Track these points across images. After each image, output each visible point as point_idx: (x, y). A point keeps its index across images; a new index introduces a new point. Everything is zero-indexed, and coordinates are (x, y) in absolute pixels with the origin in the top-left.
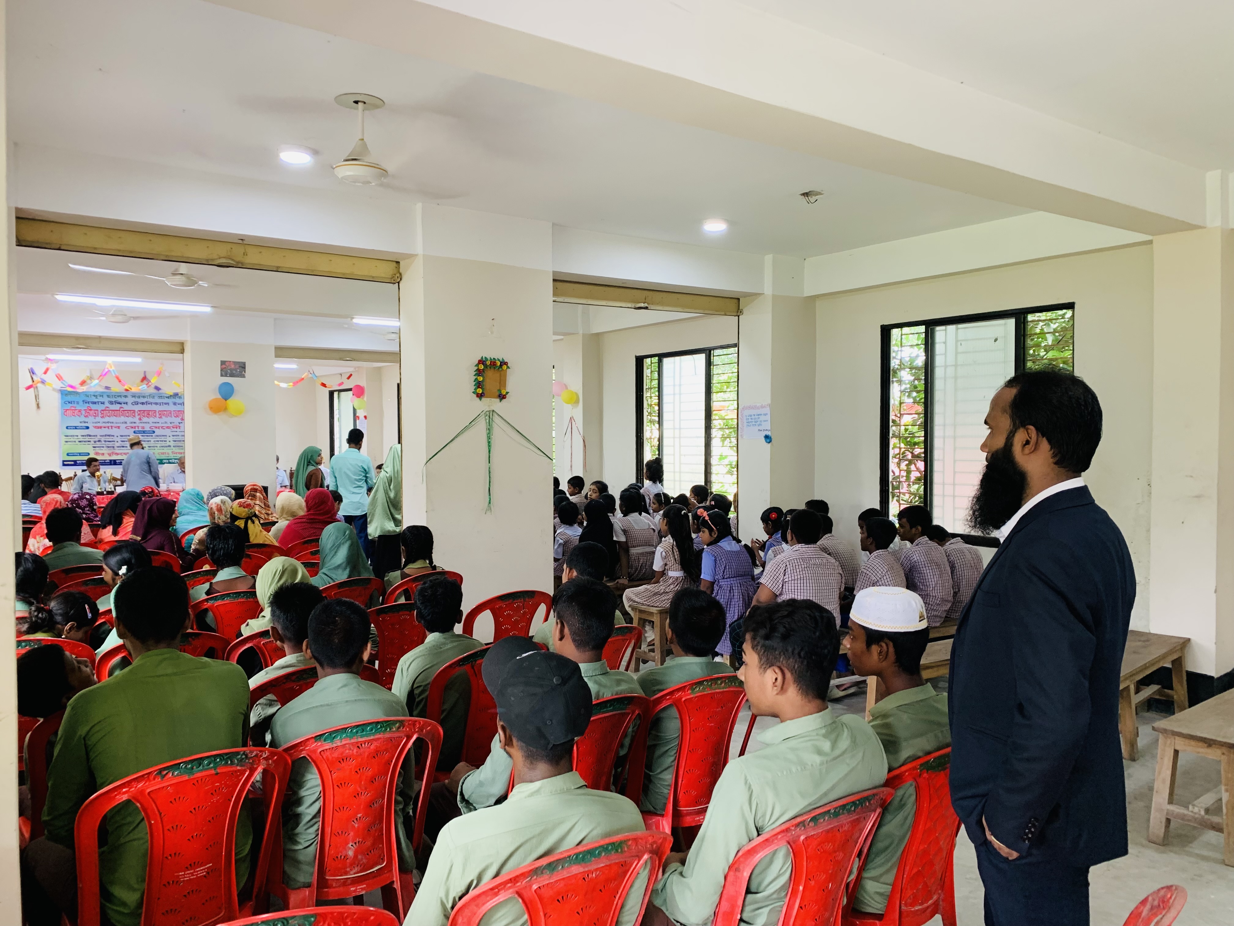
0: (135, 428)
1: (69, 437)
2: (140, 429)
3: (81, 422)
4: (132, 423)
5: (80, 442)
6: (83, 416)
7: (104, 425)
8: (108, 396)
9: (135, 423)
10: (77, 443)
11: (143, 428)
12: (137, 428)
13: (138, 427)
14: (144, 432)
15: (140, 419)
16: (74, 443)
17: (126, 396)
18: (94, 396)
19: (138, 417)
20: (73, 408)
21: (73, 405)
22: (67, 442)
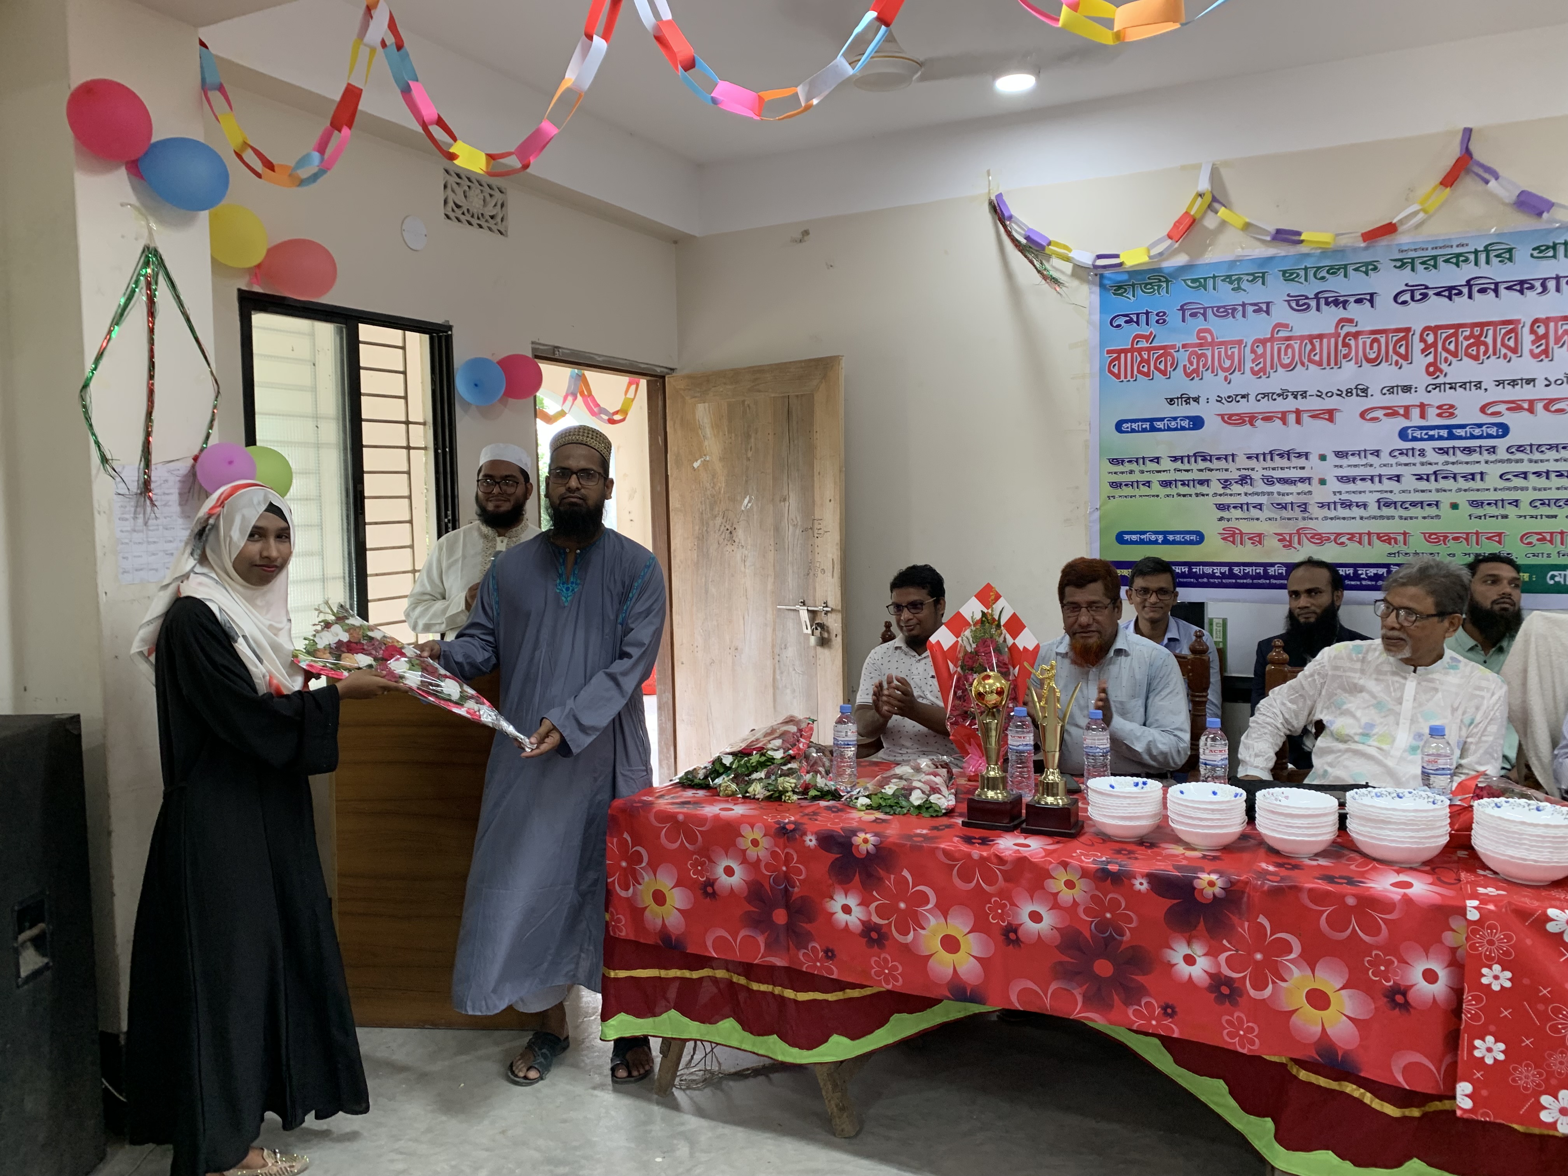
0: (1407, 415)
1: (1128, 467)
2: (1433, 419)
3: (1171, 401)
4: (1391, 390)
5: (1166, 484)
6: (1178, 374)
7: (1266, 406)
8: (1288, 276)
9: (1407, 389)
10: (1156, 488)
11: (1447, 410)
12: (1415, 413)
13: (1422, 407)
14: (1451, 432)
15: (1433, 370)
16: (1144, 490)
17: (1370, 267)
18: (1228, 279)
19: (1421, 361)
20: (1143, 344)
21: (1144, 330)
22: (1115, 485)
